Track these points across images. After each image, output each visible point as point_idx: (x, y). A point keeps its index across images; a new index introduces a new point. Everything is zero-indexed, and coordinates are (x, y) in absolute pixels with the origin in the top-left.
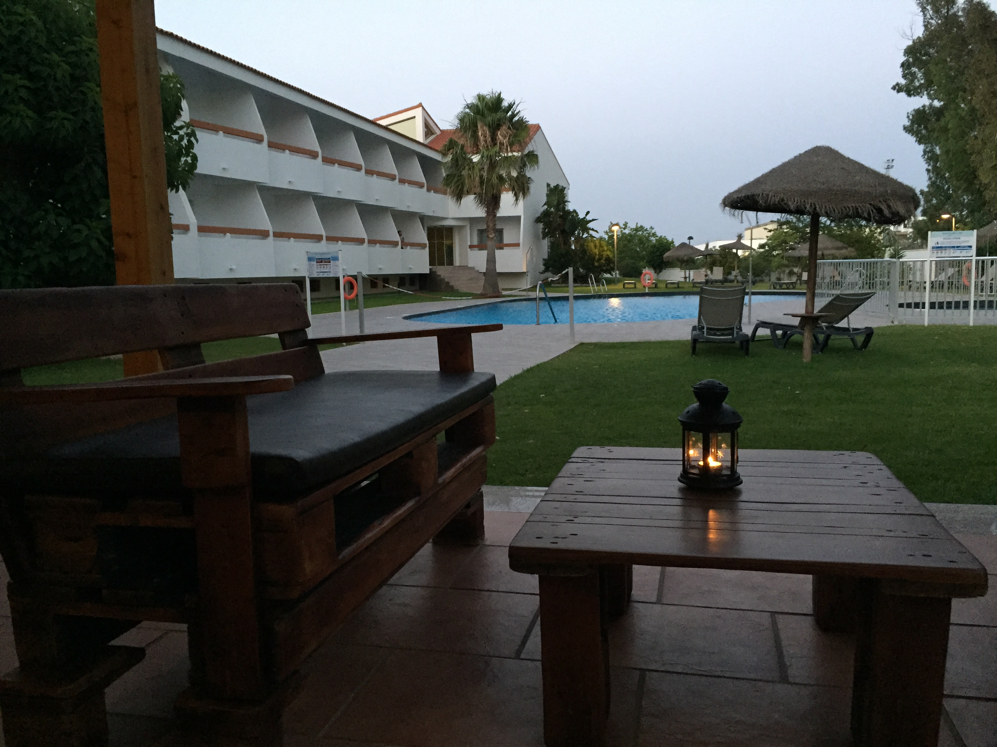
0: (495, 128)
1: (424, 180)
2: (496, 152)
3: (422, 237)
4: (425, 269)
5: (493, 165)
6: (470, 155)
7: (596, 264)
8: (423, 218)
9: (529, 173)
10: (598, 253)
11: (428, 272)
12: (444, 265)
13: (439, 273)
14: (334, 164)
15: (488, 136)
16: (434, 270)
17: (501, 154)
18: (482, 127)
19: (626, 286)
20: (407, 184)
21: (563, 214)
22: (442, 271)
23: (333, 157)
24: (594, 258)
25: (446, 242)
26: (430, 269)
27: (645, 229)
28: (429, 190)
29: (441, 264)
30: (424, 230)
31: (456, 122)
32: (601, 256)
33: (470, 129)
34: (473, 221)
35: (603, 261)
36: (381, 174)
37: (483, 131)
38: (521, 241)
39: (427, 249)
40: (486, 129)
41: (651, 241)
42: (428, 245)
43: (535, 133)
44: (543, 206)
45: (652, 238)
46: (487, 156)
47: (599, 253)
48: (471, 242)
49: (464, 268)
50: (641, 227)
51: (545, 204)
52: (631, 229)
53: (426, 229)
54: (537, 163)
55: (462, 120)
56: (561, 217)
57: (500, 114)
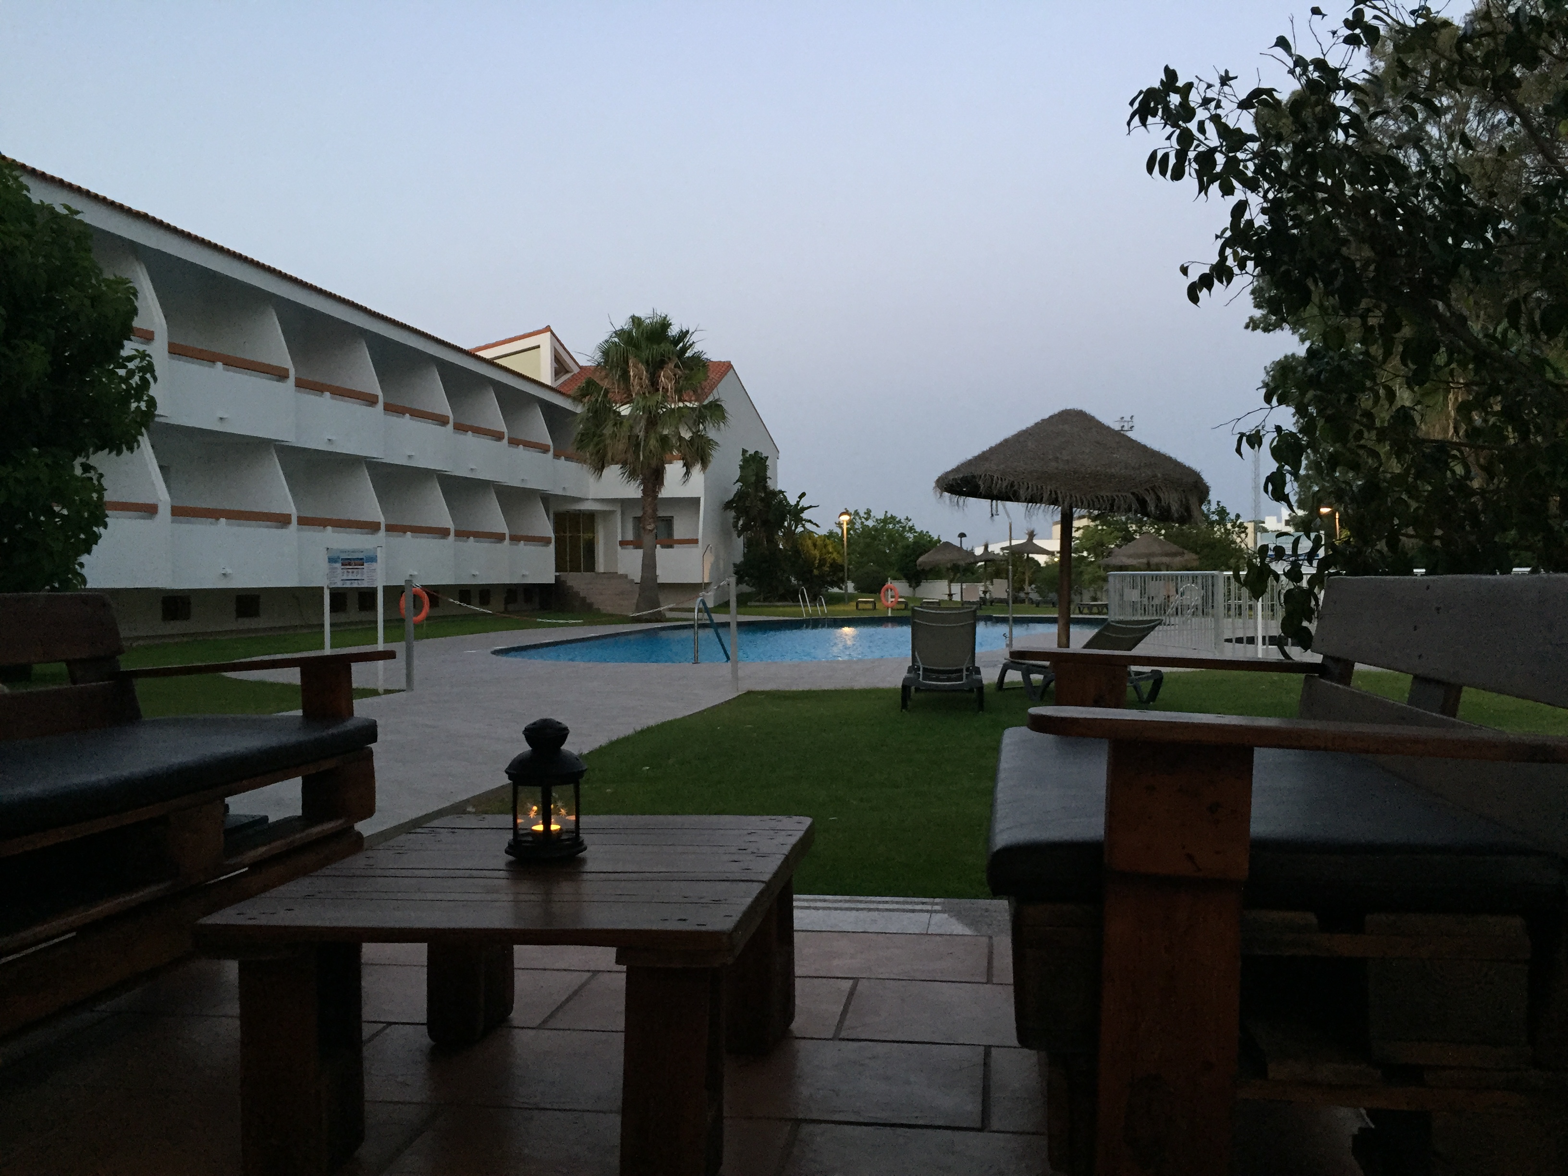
0: (655, 366)
1: (550, 442)
2: (658, 402)
3: (546, 528)
4: (548, 576)
5: (653, 421)
6: (618, 406)
7: (816, 572)
8: (546, 499)
9: (712, 433)
10: (818, 555)
11: (553, 582)
12: (580, 572)
13: (570, 583)
14: (404, 414)
15: (644, 377)
16: (562, 579)
17: (666, 404)
18: (635, 366)
19: (861, 606)
20: (521, 446)
21: (765, 495)
22: (576, 581)
23: (400, 403)
24: (813, 564)
25: (584, 536)
26: (556, 576)
27: (897, 520)
28: (557, 456)
29: (576, 569)
30: (548, 515)
31: (598, 356)
32: (823, 562)
33: (618, 367)
34: (625, 504)
35: (826, 569)
36: (479, 431)
37: (637, 371)
38: (700, 537)
39: (552, 546)
40: (642, 367)
41: (907, 538)
42: (553, 541)
43: (724, 374)
44: (735, 483)
45: (909, 535)
46: (644, 407)
47: (820, 556)
48: (622, 536)
49: (612, 576)
50: (893, 518)
51: (737, 481)
52: (877, 520)
53: (552, 516)
54: (724, 418)
55: (606, 353)
56: (762, 500)
57: (665, 347)
